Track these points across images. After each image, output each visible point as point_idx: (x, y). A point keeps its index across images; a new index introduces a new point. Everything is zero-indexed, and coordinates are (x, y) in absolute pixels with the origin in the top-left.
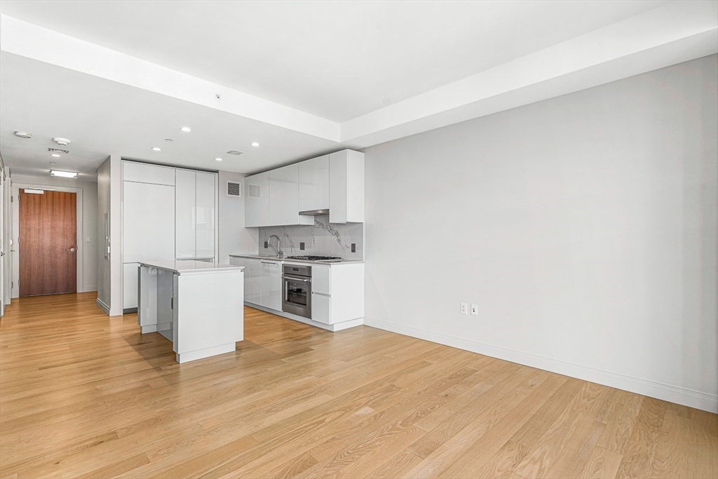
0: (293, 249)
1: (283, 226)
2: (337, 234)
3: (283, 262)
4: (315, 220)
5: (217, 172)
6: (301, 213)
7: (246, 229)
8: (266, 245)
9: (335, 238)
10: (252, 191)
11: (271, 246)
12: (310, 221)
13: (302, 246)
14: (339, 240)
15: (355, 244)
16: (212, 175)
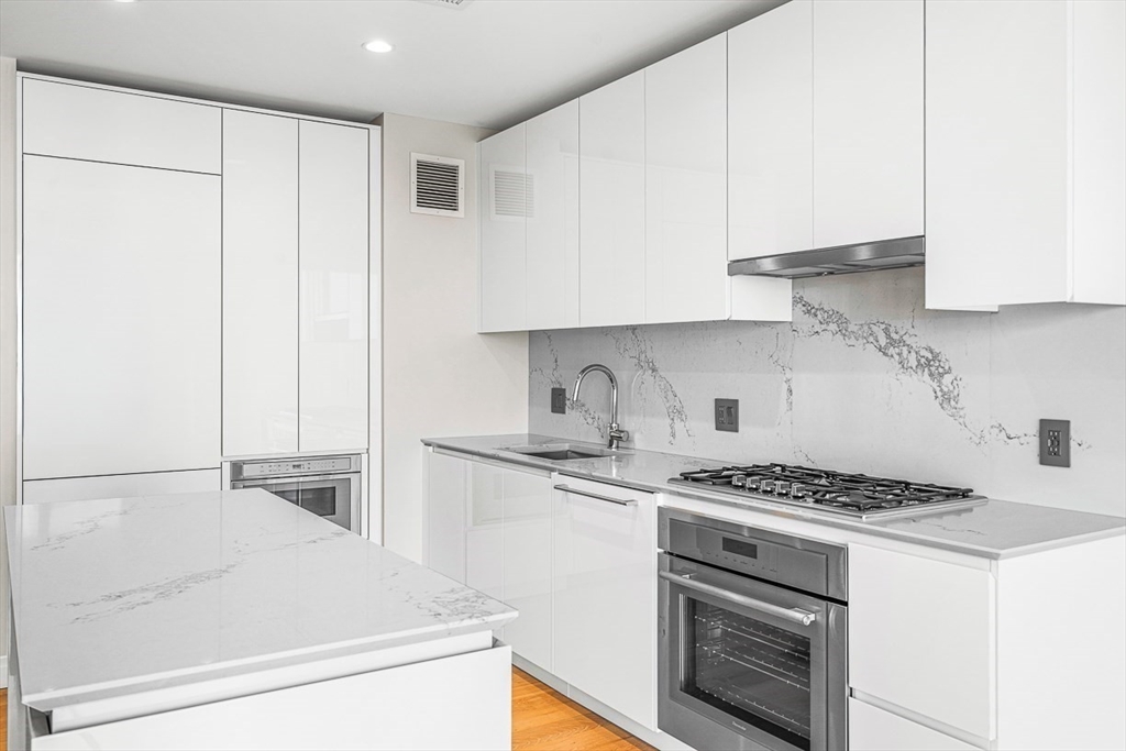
0: (678, 425)
1: (634, 328)
2: (931, 364)
3: (662, 500)
4: (797, 301)
5: (377, 120)
6: (739, 267)
7: (480, 338)
8: (559, 401)
9: (921, 384)
10: (505, 191)
11: (579, 405)
12: (771, 301)
13: (727, 415)
14: (946, 398)
15: (1065, 425)
16: (355, 135)
